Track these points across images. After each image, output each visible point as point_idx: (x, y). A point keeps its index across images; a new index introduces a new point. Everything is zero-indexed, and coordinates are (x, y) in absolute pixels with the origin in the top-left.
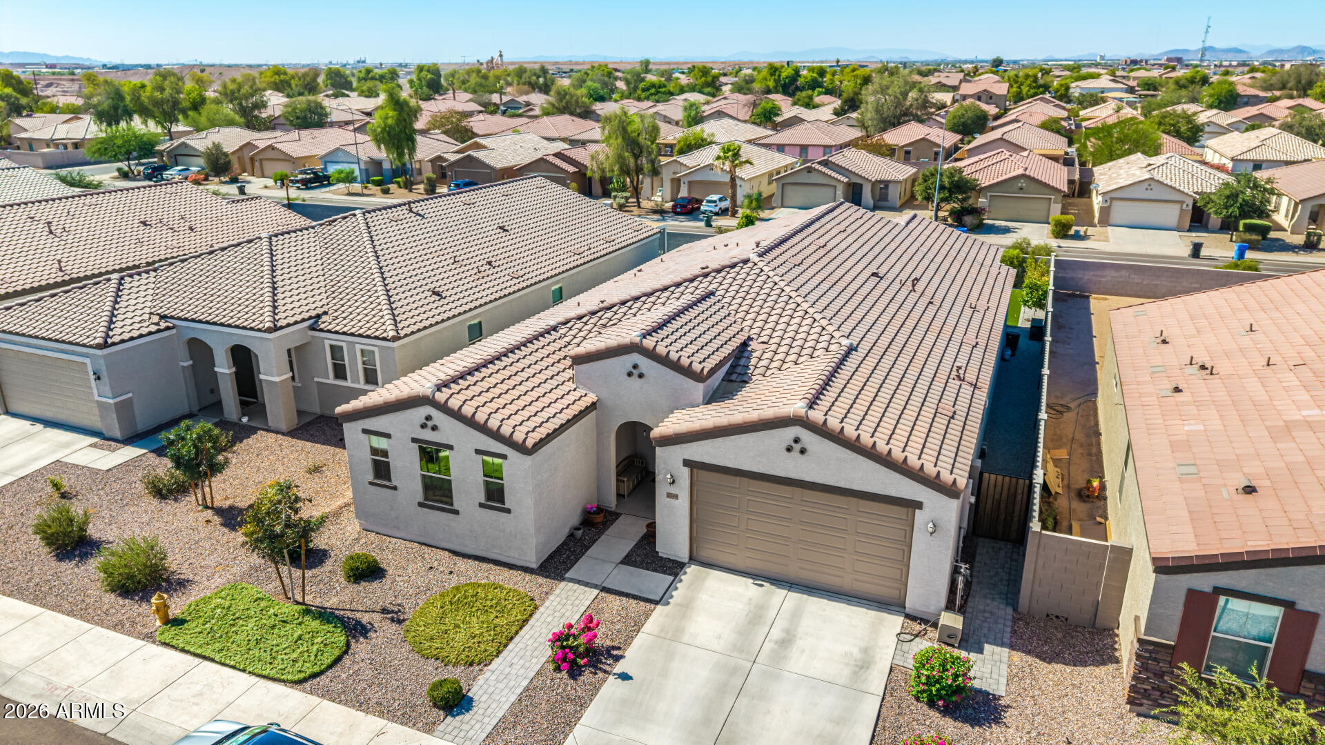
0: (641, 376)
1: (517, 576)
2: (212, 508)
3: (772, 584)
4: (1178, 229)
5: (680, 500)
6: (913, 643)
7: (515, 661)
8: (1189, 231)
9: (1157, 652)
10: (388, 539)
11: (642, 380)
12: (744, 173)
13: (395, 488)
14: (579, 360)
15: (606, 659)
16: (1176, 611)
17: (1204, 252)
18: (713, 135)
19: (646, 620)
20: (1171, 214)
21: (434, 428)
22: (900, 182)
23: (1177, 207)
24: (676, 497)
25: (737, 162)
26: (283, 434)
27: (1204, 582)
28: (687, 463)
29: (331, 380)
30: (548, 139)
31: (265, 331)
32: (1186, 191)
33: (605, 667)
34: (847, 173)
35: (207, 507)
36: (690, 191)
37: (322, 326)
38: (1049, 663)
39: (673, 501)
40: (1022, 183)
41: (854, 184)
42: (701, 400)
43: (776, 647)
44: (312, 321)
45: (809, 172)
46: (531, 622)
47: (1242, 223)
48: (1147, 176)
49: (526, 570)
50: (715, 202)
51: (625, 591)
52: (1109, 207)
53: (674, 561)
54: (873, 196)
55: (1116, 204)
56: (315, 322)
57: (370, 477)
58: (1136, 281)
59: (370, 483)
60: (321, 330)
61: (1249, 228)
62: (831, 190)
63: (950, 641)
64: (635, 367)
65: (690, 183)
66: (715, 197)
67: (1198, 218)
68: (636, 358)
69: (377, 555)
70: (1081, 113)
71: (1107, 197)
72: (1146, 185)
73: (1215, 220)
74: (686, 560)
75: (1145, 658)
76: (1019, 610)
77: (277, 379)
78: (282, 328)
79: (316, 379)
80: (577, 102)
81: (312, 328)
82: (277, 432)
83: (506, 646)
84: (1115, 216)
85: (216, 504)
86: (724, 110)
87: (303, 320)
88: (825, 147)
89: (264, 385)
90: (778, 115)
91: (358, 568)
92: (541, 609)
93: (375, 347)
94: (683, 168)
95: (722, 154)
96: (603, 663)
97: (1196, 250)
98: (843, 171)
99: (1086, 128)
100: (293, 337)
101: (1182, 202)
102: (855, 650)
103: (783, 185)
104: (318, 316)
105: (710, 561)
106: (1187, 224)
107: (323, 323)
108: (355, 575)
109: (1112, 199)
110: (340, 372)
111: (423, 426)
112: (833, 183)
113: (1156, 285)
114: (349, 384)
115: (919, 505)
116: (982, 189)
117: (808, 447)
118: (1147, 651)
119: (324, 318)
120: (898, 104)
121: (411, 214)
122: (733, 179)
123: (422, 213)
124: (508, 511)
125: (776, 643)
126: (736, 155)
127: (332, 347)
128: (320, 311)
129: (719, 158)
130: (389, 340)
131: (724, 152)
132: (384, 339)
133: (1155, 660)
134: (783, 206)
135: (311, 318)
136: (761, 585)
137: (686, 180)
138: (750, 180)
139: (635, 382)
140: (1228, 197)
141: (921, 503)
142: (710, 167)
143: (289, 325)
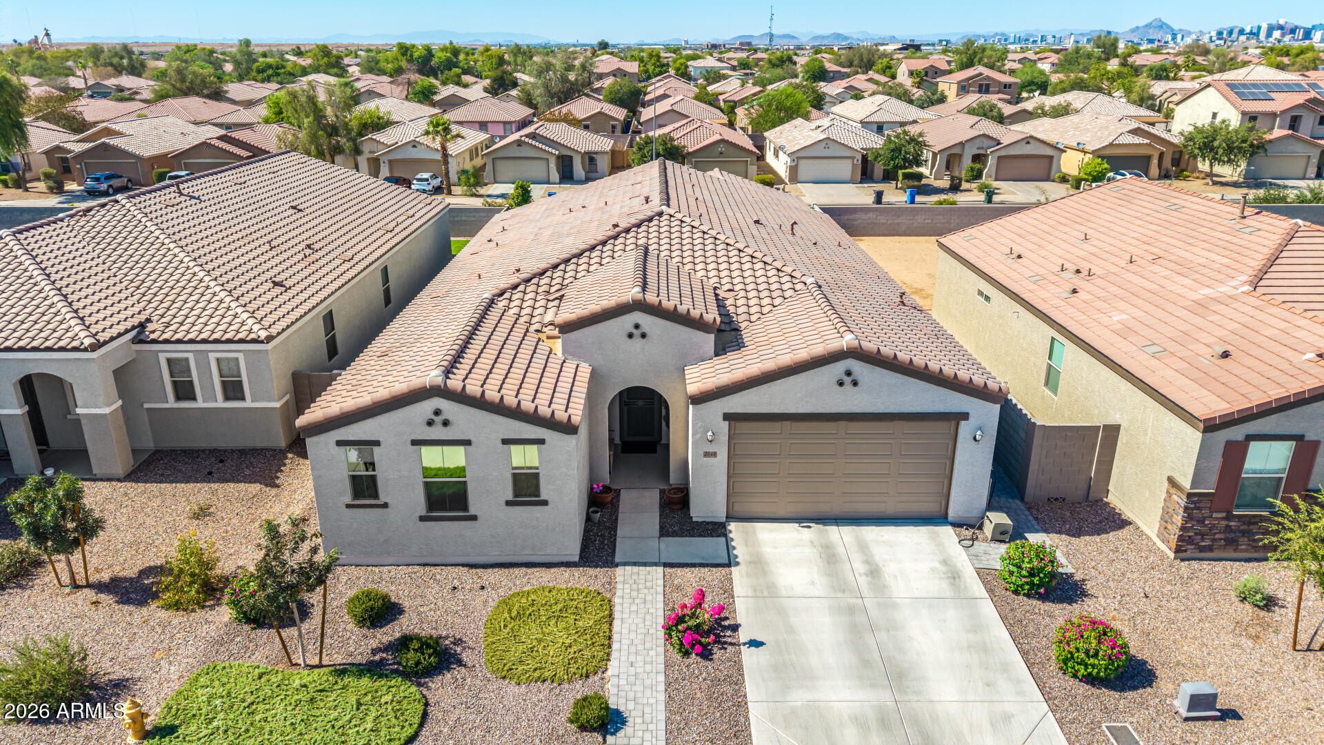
0: (643, 336)
1: (565, 573)
2: (89, 586)
3: (817, 523)
4: (852, 182)
5: (719, 457)
6: (974, 547)
7: (632, 658)
8: (860, 183)
9: (1201, 501)
10: (377, 570)
11: (644, 340)
12: (454, 148)
13: (385, 505)
14: (567, 328)
15: (722, 631)
16: (1217, 462)
17: (884, 199)
18: (389, 113)
19: (731, 584)
20: (845, 169)
21: (446, 423)
22: (607, 153)
23: (849, 162)
24: (714, 454)
25: (448, 137)
26: (119, 480)
27: (1237, 433)
28: (727, 417)
29: (172, 403)
30: (196, 123)
31: (85, 350)
32: (854, 146)
33: (729, 640)
34: (556, 146)
35: (76, 587)
36: (391, 170)
37: (152, 336)
38: (1079, 537)
39: (711, 460)
40: (722, 148)
41: (563, 156)
42: (712, 352)
43: (870, 579)
44: (134, 333)
45: (519, 145)
46: (617, 615)
47: (900, 172)
48: (823, 136)
49: (568, 565)
50: (427, 180)
51: (689, 562)
52: (797, 165)
53: (715, 523)
54: (584, 168)
55: (802, 162)
56: (140, 333)
57: (348, 499)
58: (883, 221)
59: (348, 506)
60: (154, 341)
61: (906, 176)
62: (544, 163)
63: (1002, 537)
64: (637, 326)
65: (390, 161)
66: (426, 175)
67: (866, 171)
68: (638, 317)
69: (383, 588)
70: (709, 89)
71: (794, 157)
72: (824, 144)
73: (879, 169)
74: (724, 520)
75: (1193, 509)
76: (1026, 499)
77: (107, 410)
78: (105, 343)
79: (146, 406)
80: (203, 81)
81: (138, 340)
82: (109, 480)
83: (610, 647)
84: (802, 174)
85: (93, 579)
86: (375, 90)
87: (127, 331)
88: (505, 123)
89: (83, 422)
90: (435, 93)
91: (372, 609)
92: (617, 600)
93: (238, 353)
94: (380, 147)
95: (431, 129)
96: (725, 636)
97: (879, 196)
98: (552, 144)
99: (725, 101)
100: (119, 352)
101: (853, 158)
102: (937, 565)
103: (493, 159)
104: (142, 326)
105: (748, 515)
106: (859, 177)
107: (153, 332)
108: (370, 616)
109: (798, 158)
110: (184, 391)
111: (430, 423)
112: (545, 156)
113: (898, 224)
114: (200, 403)
115: (965, 416)
116: (689, 153)
117: (860, 379)
118: (1193, 502)
119: (150, 327)
120: (564, 80)
121: (183, 198)
122: (446, 155)
123: (196, 195)
124: (545, 503)
125: (867, 575)
126: (447, 130)
127: (169, 361)
128: (142, 317)
129: (427, 133)
130: (262, 342)
131: (434, 127)
132: (254, 341)
133: (1198, 508)
134: (495, 182)
135: (134, 328)
136: (809, 527)
137: (386, 158)
138: (456, 155)
139: (637, 343)
140: (893, 150)
141: (968, 414)
142: (414, 144)
143: (112, 339)
